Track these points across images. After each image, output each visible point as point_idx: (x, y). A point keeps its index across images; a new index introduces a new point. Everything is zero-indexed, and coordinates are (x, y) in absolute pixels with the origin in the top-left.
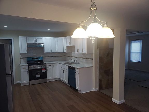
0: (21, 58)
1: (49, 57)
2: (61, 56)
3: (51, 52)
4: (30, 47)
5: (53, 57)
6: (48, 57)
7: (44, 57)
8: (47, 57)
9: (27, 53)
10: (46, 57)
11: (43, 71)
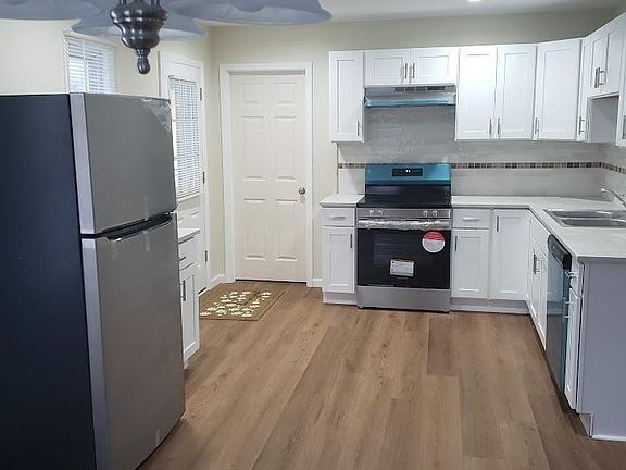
0: (340, 166)
1: (489, 166)
2: (570, 165)
3: (495, 137)
4: (382, 106)
5: (515, 166)
6: (484, 166)
7: (460, 166)
8: (477, 166)
9: (360, 139)
10: (471, 166)
11: (433, 246)
